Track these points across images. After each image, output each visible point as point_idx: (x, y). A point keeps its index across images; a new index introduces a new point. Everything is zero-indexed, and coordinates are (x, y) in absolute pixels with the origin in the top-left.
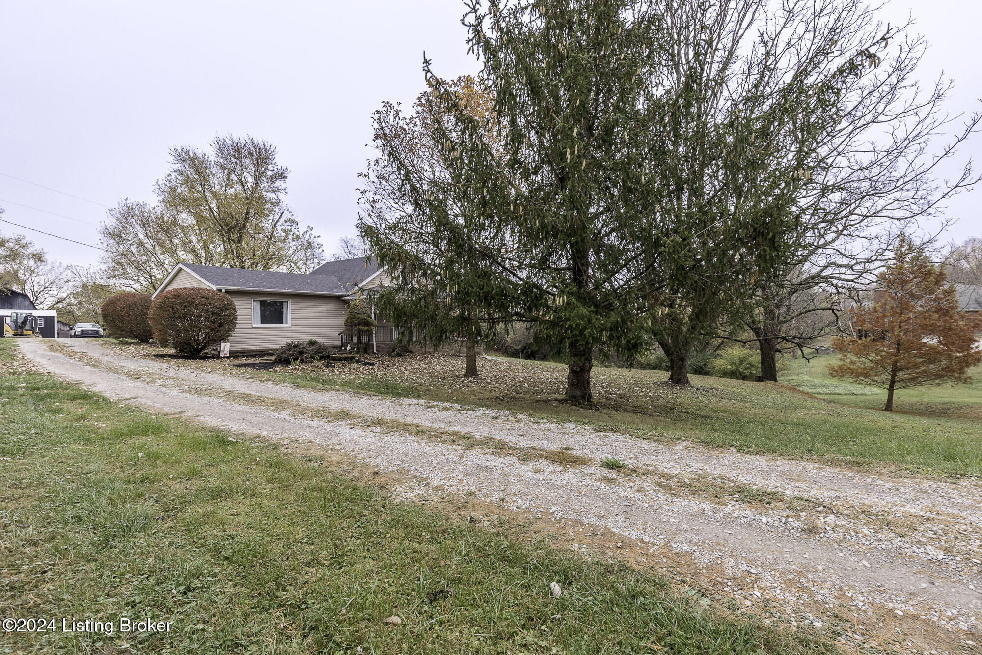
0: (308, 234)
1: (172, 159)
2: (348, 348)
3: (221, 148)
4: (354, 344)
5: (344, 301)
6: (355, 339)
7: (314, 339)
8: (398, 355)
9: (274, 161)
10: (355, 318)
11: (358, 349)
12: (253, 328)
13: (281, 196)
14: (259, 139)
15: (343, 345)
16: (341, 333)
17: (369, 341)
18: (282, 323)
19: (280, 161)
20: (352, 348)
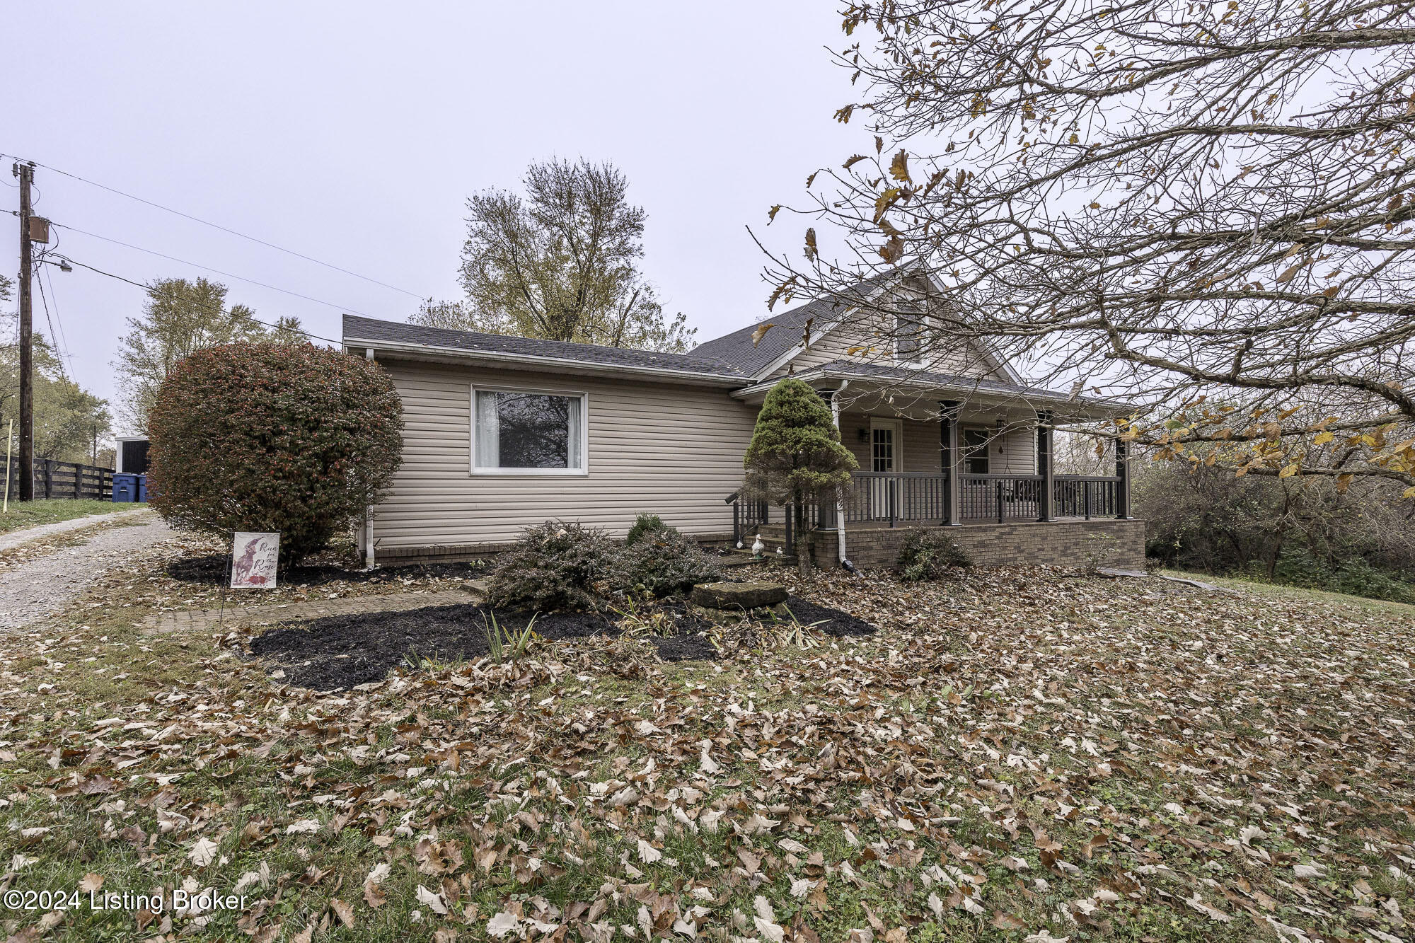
0: (678, 328)
1: (470, 214)
2: (757, 546)
3: (538, 185)
4: (775, 532)
5: (741, 401)
6: (777, 515)
7: (652, 512)
8: (929, 576)
9: (623, 201)
10: (784, 440)
11: (791, 550)
12: (473, 477)
13: (634, 261)
14: (598, 166)
15: (740, 534)
16: (735, 496)
17: (821, 525)
18: (566, 464)
19: (631, 199)
20: (769, 546)
